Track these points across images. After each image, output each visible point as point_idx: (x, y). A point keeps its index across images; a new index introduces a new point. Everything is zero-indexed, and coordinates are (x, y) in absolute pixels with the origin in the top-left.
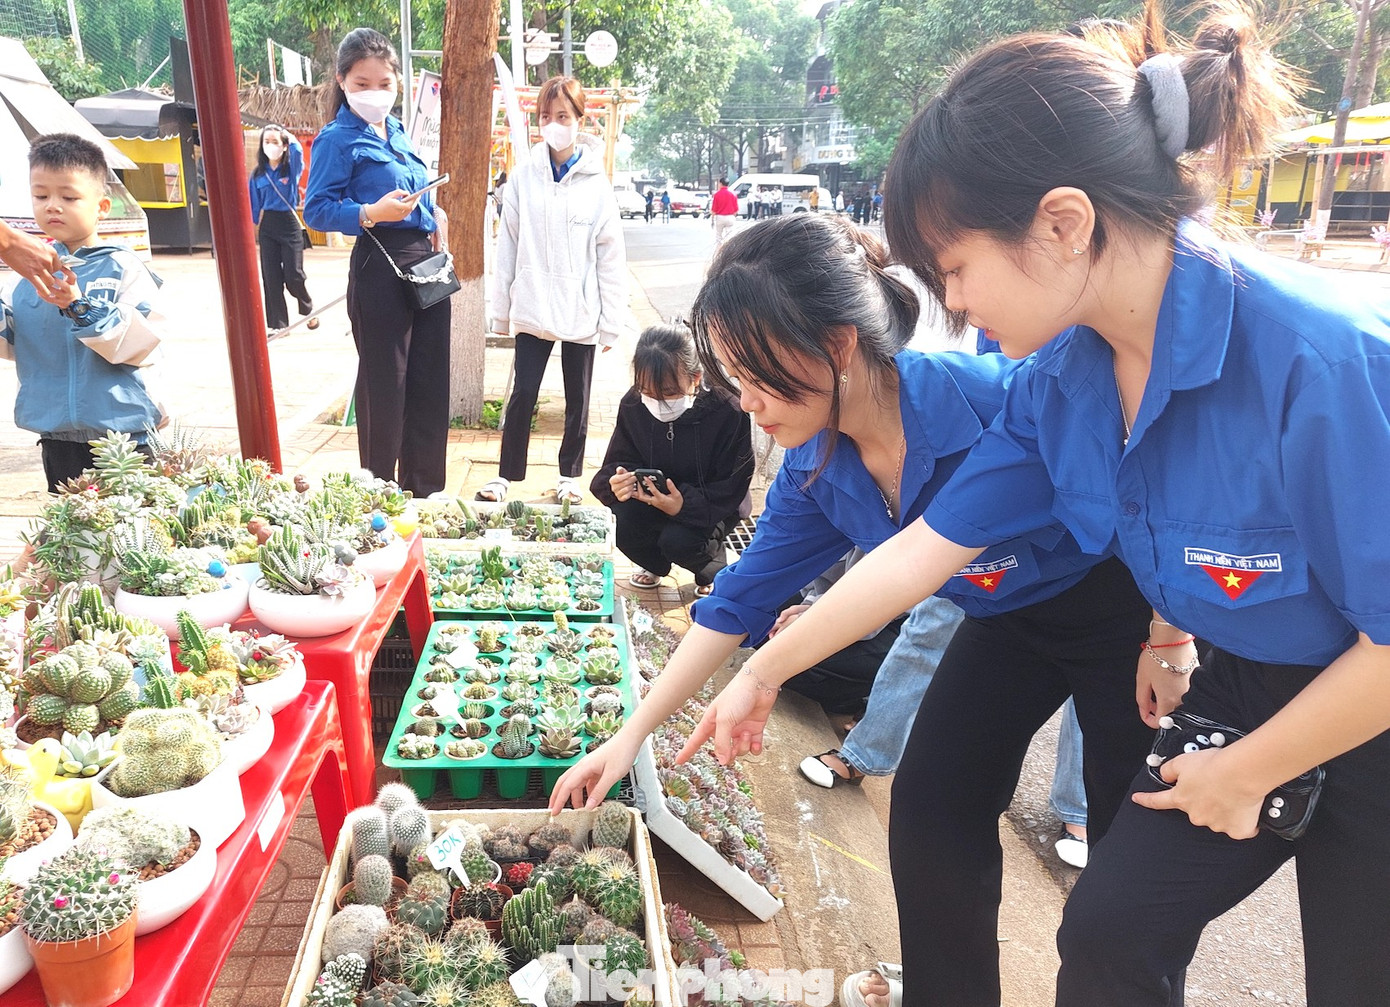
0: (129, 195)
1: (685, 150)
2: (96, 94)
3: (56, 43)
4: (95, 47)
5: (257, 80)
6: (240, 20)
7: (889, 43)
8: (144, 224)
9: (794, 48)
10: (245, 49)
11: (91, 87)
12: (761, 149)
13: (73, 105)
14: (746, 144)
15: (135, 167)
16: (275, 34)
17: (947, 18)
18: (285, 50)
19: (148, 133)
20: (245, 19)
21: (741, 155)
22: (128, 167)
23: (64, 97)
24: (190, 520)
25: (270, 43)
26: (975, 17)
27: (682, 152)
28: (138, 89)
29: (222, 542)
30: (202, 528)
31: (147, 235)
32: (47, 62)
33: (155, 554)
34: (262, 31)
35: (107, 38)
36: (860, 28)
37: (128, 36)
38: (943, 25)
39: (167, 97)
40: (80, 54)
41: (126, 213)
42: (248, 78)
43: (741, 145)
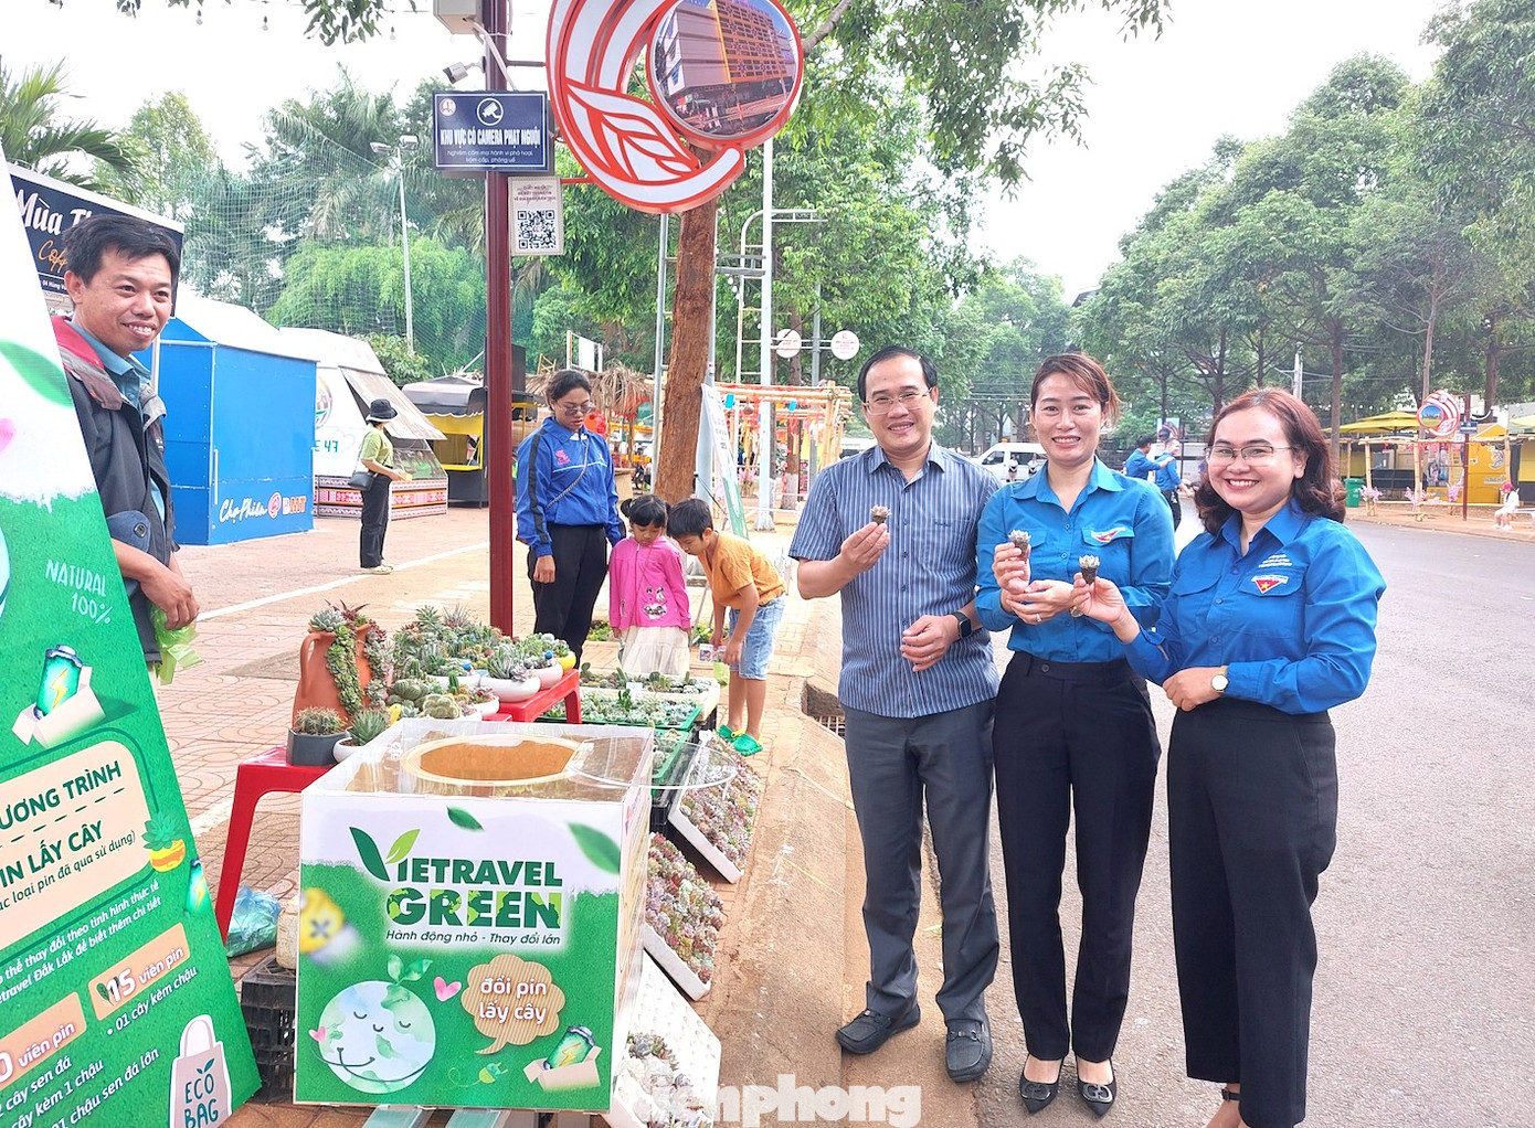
0: (436, 460)
1: (949, 420)
2: (420, 379)
3: (395, 339)
4: (423, 334)
5: (553, 366)
6: (544, 313)
7: (1128, 333)
8: (445, 483)
9: (1051, 332)
10: (546, 337)
11: (417, 374)
12: (1020, 419)
13: (401, 388)
14: (1006, 415)
15: (444, 438)
16: (573, 325)
17: (1180, 313)
18: (581, 339)
19: (457, 410)
20: (548, 312)
21: (1002, 425)
22: (439, 438)
23: (394, 381)
24: (458, 648)
25: (569, 333)
26: (1206, 313)
27: (945, 420)
28: (454, 376)
29: (471, 658)
30: (462, 652)
31: (446, 493)
32: (386, 354)
33: (441, 657)
34: (562, 323)
35: (432, 325)
36: (1105, 319)
37: (449, 326)
38: (1176, 319)
39: (477, 382)
40: (410, 347)
41: (432, 474)
42: (546, 364)
43: (1002, 417)
